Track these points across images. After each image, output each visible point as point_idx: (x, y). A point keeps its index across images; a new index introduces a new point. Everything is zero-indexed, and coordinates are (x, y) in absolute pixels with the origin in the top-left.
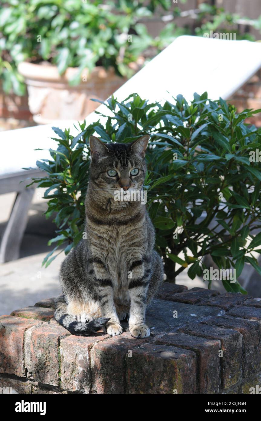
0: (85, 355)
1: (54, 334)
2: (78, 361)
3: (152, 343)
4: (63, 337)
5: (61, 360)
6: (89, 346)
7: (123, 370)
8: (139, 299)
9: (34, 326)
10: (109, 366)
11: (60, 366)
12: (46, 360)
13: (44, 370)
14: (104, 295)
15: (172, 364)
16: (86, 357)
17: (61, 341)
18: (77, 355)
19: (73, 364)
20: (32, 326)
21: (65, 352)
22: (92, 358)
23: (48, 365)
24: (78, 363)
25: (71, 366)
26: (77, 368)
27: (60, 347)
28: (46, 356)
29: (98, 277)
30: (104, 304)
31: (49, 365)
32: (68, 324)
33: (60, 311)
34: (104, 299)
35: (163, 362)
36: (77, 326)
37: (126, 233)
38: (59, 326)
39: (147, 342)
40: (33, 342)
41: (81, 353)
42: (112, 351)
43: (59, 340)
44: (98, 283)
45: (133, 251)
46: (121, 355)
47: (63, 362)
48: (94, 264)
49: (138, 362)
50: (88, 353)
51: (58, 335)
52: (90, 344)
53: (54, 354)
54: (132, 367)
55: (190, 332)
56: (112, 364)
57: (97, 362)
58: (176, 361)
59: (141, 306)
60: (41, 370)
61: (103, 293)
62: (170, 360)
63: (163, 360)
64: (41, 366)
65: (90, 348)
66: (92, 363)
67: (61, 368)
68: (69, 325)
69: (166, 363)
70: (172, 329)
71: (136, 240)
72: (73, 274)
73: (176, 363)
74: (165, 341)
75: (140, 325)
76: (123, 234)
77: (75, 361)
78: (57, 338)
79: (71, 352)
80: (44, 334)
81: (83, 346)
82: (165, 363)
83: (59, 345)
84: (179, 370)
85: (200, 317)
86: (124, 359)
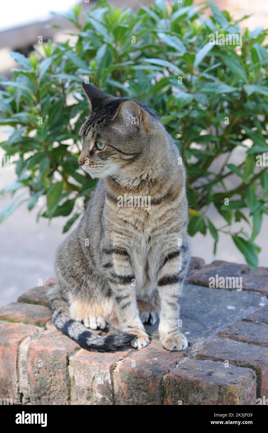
0: (107, 378)
1: (60, 349)
2: (96, 385)
3: (192, 358)
4: (72, 354)
5: (71, 383)
6: (111, 367)
7: (160, 398)
8: (174, 300)
9: (29, 337)
10: (140, 393)
11: (69, 392)
12: (50, 384)
13: (47, 397)
14: (125, 295)
15: (229, 391)
16: (107, 381)
17: (70, 358)
18: (94, 378)
19: (88, 390)
20: (26, 337)
21: (77, 374)
22: (115, 381)
23: (53, 391)
24: (96, 388)
25: (86, 392)
26: (94, 395)
27: (69, 366)
28: (51, 378)
29: (118, 273)
30: (124, 307)
31: (55, 390)
32: (77, 335)
33: (62, 315)
34: (125, 301)
35: (217, 389)
36: (90, 339)
37: (160, 216)
38: (63, 336)
39: (185, 356)
40: (32, 360)
41: (100, 376)
42: (144, 374)
43: (67, 358)
44: (118, 280)
45: (172, 239)
46: (158, 380)
47: (75, 386)
48: (114, 255)
49: (182, 389)
50: (109, 376)
51: (65, 352)
52: (112, 364)
53: (62, 376)
54: (173, 395)
55: (237, 336)
56: (145, 391)
57: (123, 387)
58: (236, 388)
59: (176, 309)
60: (42, 396)
61: (124, 294)
62: (227, 386)
63: (218, 387)
64: (43, 392)
65: (112, 369)
66: (115, 388)
67: (71, 394)
68: (79, 337)
69: (222, 391)
70: (211, 332)
71: (174, 224)
72: (81, 269)
73: (236, 390)
74: (210, 355)
75: (174, 333)
76: (157, 216)
77: (92, 386)
78: (66, 355)
79: (86, 374)
80: (46, 350)
81: (103, 366)
82: (220, 390)
83: (68, 364)
84: (240, 398)
85: (239, 310)
86: (161, 384)
